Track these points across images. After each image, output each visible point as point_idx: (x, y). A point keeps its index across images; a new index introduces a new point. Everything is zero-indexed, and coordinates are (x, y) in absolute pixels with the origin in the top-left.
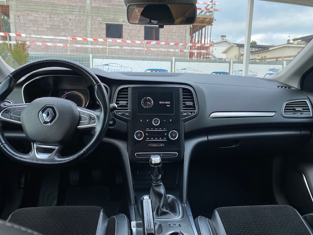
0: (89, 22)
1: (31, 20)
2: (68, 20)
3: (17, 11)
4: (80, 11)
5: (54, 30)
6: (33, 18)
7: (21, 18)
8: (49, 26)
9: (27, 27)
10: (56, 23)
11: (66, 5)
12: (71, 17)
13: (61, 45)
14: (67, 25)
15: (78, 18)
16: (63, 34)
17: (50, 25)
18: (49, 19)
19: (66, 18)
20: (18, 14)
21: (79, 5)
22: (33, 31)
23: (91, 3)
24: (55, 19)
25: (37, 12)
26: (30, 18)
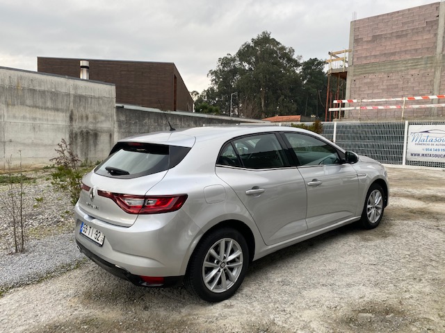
0: (438, 74)
1: (366, 84)
2: (409, 77)
3: (354, 75)
4: (426, 64)
5: (391, 90)
6: (369, 80)
7: (357, 82)
8: (385, 87)
9: (362, 91)
10: (394, 82)
11: (409, 60)
12: (413, 72)
13: (394, 107)
14: (408, 83)
15: (422, 72)
16: (400, 94)
17: (387, 85)
18: (386, 78)
19: (408, 74)
20: (355, 78)
21: (427, 56)
22: (368, 94)
23: (443, 51)
24: (393, 78)
25: (374, 73)
26: (366, 81)
